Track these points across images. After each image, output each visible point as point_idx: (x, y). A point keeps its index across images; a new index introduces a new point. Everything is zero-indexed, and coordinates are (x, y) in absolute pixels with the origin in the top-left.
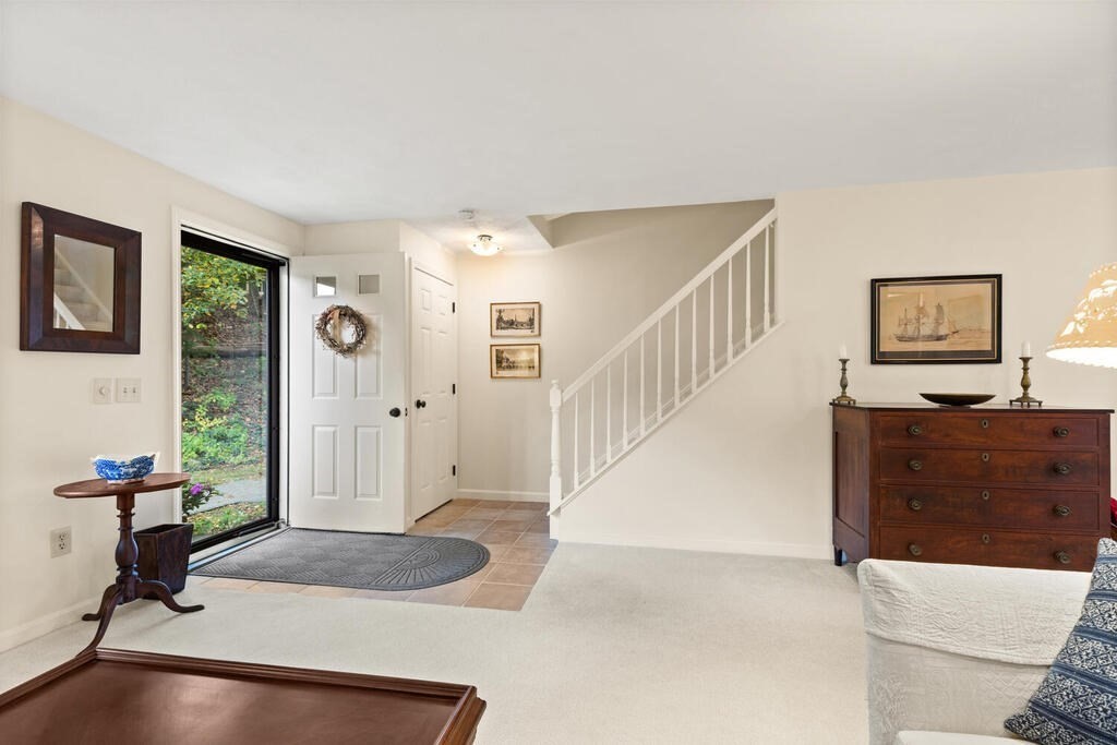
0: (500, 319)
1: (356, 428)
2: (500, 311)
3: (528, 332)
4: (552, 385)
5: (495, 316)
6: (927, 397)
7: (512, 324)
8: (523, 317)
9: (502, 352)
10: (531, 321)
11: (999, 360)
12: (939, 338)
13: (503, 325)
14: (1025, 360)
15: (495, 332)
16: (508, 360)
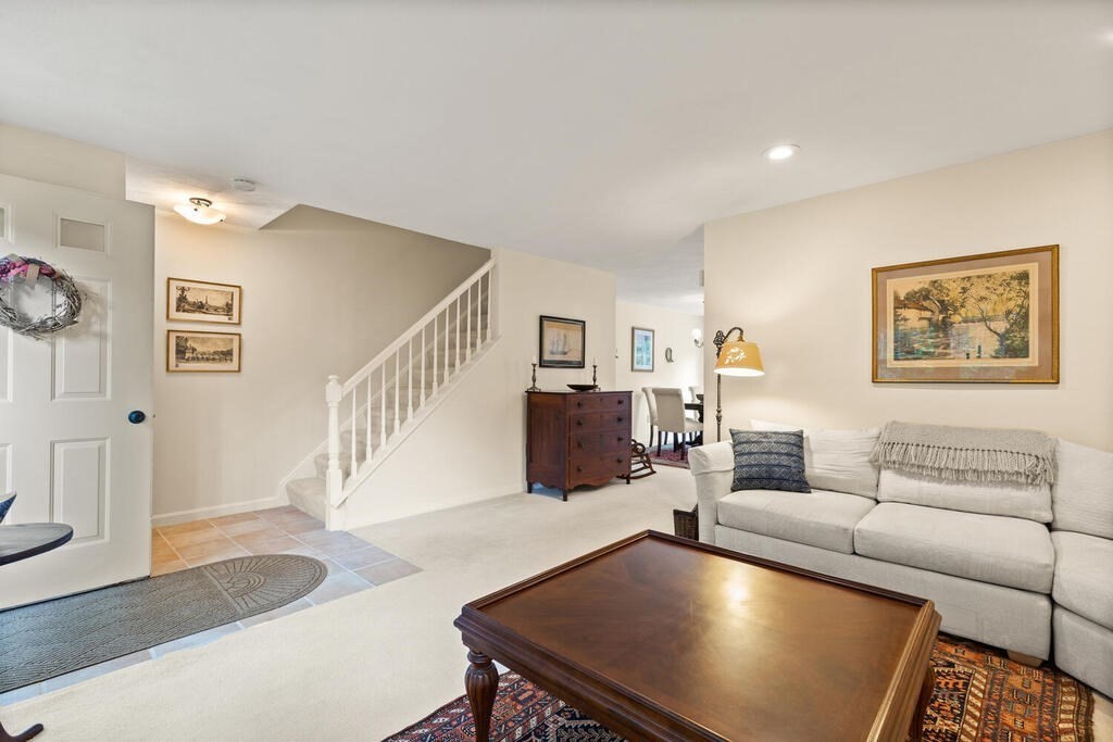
0: (182, 299)
1: (52, 445)
2: (183, 289)
3: (225, 319)
4: (329, 381)
5: (175, 295)
6: (570, 386)
7: (200, 307)
8: (218, 301)
9: (186, 340)
10: (228, 309)
11: (583, 367)
12: (565, 353)
13: (187, 307)
14: (595, 367)
15: (174, 314)
16: (194, 350)
